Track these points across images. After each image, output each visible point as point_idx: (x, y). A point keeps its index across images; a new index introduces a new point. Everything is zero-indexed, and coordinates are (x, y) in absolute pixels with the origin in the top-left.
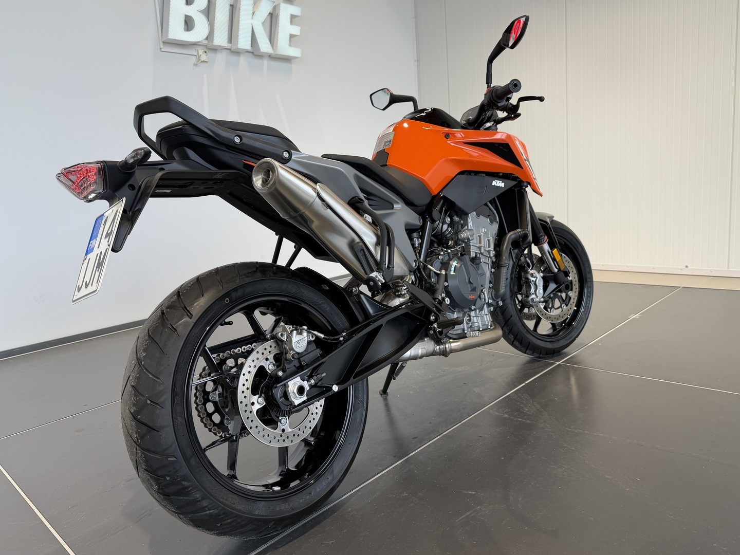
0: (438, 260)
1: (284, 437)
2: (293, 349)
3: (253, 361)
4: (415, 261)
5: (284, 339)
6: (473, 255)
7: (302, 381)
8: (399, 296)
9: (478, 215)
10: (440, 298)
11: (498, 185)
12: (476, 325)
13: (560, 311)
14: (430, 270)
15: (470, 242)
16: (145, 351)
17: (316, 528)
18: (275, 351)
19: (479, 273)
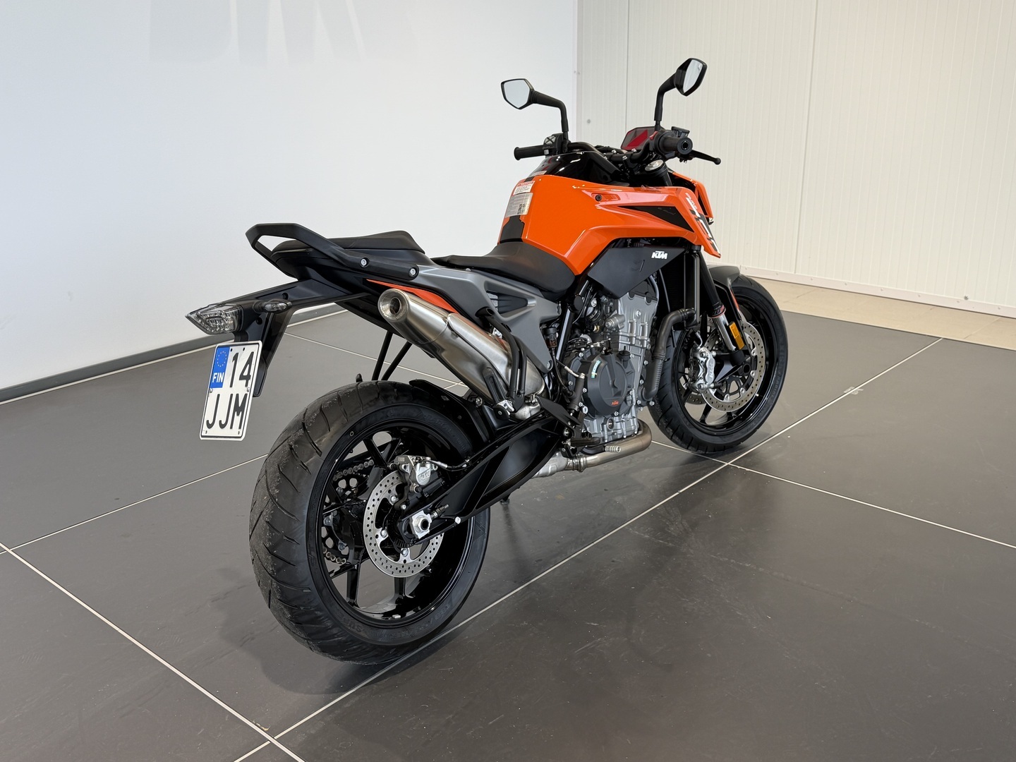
0: (577, 357)
1: (406, 568)
2: (416, 482)
3: (377, 494)
4: (550, 362)
5: (408, 470)
6: (621, 348)
7: (425, 515)
8: (529, 404)
9: (632, 296)
10: (576, 409)
11: (659, 257)
12: (620, 432)
13: (738, 397)
14: (567, 372)
15: (619, 332)
16: (277, 487)
17: (433, 656)
18: (397, 483)
19: (626, 371)
